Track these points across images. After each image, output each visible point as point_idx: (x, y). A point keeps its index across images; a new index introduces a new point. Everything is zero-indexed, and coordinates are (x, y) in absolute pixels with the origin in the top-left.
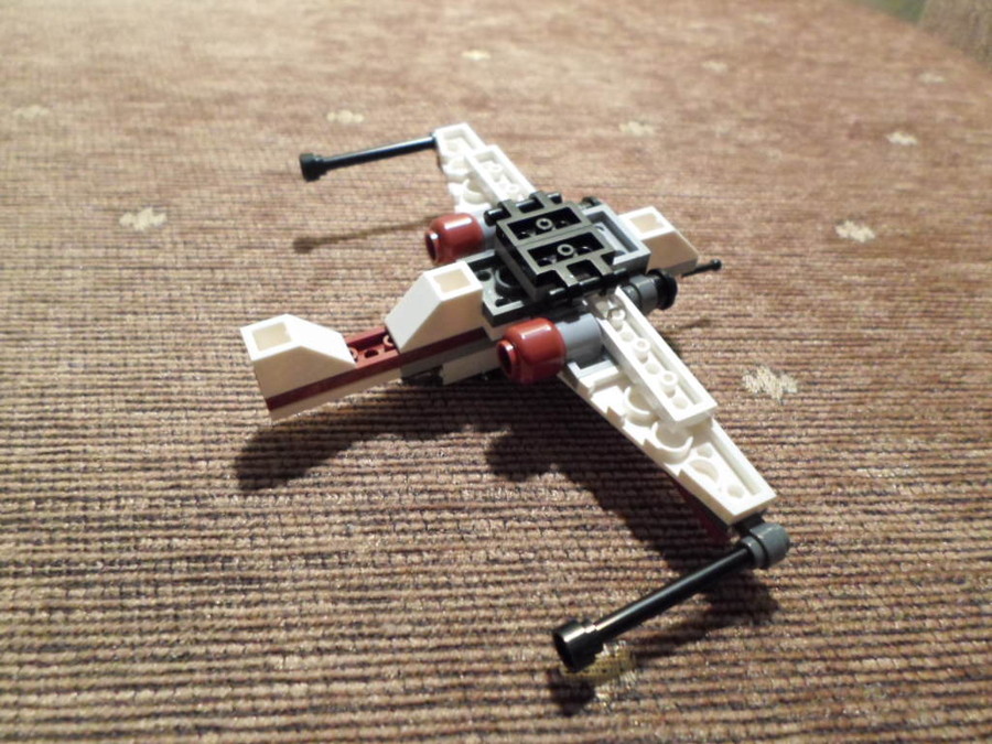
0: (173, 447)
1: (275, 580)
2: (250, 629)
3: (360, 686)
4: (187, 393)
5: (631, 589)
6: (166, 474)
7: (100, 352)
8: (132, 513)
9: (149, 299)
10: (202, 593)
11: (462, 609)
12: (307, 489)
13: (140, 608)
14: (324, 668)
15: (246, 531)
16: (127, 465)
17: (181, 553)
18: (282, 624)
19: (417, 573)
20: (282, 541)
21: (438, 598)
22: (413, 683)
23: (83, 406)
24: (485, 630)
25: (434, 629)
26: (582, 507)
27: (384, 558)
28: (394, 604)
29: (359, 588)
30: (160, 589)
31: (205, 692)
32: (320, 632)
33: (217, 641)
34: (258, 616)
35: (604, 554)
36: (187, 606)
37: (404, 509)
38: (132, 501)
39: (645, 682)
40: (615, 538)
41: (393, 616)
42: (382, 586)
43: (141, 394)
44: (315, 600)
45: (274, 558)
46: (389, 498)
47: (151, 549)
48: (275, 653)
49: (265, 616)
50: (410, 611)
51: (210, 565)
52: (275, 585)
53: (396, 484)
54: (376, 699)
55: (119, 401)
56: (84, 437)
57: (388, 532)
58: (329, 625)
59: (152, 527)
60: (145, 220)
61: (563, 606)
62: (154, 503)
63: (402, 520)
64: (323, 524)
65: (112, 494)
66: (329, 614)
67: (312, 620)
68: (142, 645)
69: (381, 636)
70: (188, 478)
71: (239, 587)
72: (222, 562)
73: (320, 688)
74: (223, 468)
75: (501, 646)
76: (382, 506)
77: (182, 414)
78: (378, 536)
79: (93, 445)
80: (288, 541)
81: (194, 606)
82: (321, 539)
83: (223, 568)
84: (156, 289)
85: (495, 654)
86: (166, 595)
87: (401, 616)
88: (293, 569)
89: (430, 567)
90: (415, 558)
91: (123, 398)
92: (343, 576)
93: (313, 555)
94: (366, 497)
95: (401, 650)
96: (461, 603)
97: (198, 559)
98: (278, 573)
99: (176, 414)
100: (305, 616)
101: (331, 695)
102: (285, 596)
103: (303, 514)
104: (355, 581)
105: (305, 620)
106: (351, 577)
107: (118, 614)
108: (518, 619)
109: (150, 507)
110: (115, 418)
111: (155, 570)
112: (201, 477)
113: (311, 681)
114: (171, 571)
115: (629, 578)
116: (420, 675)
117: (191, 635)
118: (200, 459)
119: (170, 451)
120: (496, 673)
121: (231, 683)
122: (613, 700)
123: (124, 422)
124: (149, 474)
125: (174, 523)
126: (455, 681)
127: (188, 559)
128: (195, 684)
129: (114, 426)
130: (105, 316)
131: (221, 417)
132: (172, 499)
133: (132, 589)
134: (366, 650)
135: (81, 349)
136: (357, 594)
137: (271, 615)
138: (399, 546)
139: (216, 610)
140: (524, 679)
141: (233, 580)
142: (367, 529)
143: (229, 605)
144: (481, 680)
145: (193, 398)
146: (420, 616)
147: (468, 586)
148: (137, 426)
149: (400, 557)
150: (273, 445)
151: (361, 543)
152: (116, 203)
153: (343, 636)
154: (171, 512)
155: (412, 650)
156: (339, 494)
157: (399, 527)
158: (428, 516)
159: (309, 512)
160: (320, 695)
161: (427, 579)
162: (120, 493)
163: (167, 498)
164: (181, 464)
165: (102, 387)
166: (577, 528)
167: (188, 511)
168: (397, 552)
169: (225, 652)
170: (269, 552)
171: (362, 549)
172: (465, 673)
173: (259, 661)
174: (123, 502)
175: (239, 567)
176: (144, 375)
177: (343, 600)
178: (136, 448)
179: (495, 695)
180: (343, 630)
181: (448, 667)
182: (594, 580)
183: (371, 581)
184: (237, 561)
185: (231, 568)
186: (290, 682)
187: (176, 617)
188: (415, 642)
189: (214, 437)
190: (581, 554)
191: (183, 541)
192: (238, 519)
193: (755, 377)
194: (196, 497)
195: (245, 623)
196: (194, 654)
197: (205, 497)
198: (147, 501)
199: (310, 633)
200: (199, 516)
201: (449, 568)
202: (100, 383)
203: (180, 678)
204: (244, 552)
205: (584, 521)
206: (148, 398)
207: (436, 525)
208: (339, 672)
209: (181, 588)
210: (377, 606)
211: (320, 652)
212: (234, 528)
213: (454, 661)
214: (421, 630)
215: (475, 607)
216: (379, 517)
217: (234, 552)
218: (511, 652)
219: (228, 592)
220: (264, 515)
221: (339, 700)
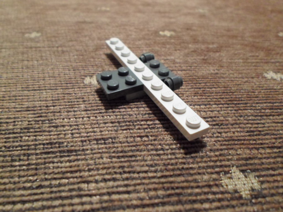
0: (40, 102)
1: (83, 150)
2: (71, 172)
3: (126, 196)
4: (46, 84)
5: (245, 148)
6: (36, 112)
7: (13, 73)
8: (20, 127)
9: (34, 56)
10: (50, 158)
11: (171, 159)
12: (96, 115)
13: (20, 166)
14: (108, 188)
15: (70, 132)
16: (20, 109)
17: (41, 142)
18: (86, 169)
19: (148, 145)
20: (85, 135)
21: (159, 155)
22: (152, 193)
23: (4, 90)
24: (183, 168)
25: (159, 168)
26: (215, 117)
27: (132, 139)
28: (138, 158)
29: (121, 152)
30: (30, 157)
31: (49, 203)
32: (104, 171)
33: (55, 179)
34: (75, 166)
35: (229, 135)
36: (42, 164)
37: (138, 120)
38: (20, 123)
39: (265, 189)
40: (232, 128)
41: (138, 163)
42: (132, 151)
43: (28, 85)
44: (102, 158)
45: (82, 141)
46: (131, 117)
47: (28, 141)
48: (84, 182)
49: (78, 166)
50: (146, 161)
51: (53, 146)
52: (83, 153)
53: (134, 111)
54: (135, 202)
55: (19, 88)
56: (3, 100)
57: (132, 129)
58: (109, 168)
59: (28, 132)
60: (34, 35)
61: (216, 156)
62: (30, 123)
63: (138, 125)
64: (104, 127)
65: (13, 120)
66: (108, 163)
67: (101, 166)
68: (19, 182)
69: (134, 172)
70: (45, 113)
71: (66, 154)
72: (59, 144)
73: (106, 198)
74: (60, 109)
75: (192, 175)
76: (129, 120)
77: (44, 91)
78: (128, 131)
79: (6, 103)
80: (89, 134)
81: (45, 163)
82: (103, 133)
83: (59, 147)
84: (36, 53)
85: (190, 178)
86: (32, 159)
87: (142, 163)
88: (91, 145)
89: (153, 142)
90: (146, 139)
91: (20, 87)
92: (114, 147)
93: (100, 139)
94: (122, 117)
95: (144, 178)
96: (170, 157)
97: (47, 144)
98: (85, 148)
99: (41, 91)
100: (97, 164)
101: (112, 201)
102: (87, 157)
103: (95, 124)
104: (120, 149)
105: (97, 166)
106: (118, 148)
107: (9, 169)
108: (198, 163)
109: (28, 124)
110: (17, 93)
111: (28, 150)
112: (51, 113)
113: (101, 195)
114: (35, 149)
115: (243, 144)
116: (155, 189)
117: (43, 177)
118: (51, 106)
119: (38, 104)
120: (192, 188)
121: (61, 198)
122: (252, 198)
123: (20, 95)
124: (28, 112)
125: (38, 130)
126: (173, 192)
127: (44, 144)
128: (43, 200)
129: (16, 96)
130: (16, 62)
131: (60, 91)
132: (38, 121)
133: (17, 158)
134: (127, 179)
135: (6, 72)
136: (121, 154)
137: (81, 165)
138: (138, 134)
139: (55, 165)
140: (206, 190)
141: (64, 152)
142: (123, 128)
143: (61, 162)
144: (186, 191)
145: (49, 86)
146: (151, 162)
147: (172, 149)
148: (25, 96)
149: (139, 139)
150: (82, 100)
151: (121, 134)
152: (23, 31)
153: (116, 173)
154: (37, 126)
155: (150, 178)
156: (110, 116)
157: (137, 127)
158: (149, 123)
159: (97, 123)
160: (106, 201)
161: (152, 147)
162: (15, 120)
163: (35, 121)
164: (42, 108)
165: (13, 83)
166: (214, 125)
167: (45, 125)
168: (138, 137)
169: (59, 183)
170: (80, 139)
171: (122, 136)
172: (177, 188)
173: (76, 187)
174: (17, 123)
175: (67, 146)
176: (30, 79)
177: (114, 157)
178: (24, 103)
179: (194, 198)
180: (115, 170)
181: (169, 185)
182: (228, 145)
183: (127, 149)
184: (66, 144)
185: (63, 147)
186: (91, 196)
187: (36, 169)
188: (150, 175)
189: (57, 98)
190: (219, 135)
191: (42, 137)
192: (67, 128)
193: (268, 74)
194: (48, 120)
195: (69, 169)
196: (44, 185)
197: (52, 120)
198: (27, 122)
199: (100, 172)
200: (49, 127)
201: (162, 143)
202: (12, 82)
203: (36, 197)
204: (69, 140)
205: (217, 122)
206: (30, 86)
207: (153, 126)
208: (115, 190)
209: (39, 156)
210: (130, 159)
211: (105, 180)
212: (64, 131)
213: (171, 182)
214: (153, 169)
215: (176, 158)
216: (128, 123)
217: (64, 140)
218: (198, 177)
219: (61, 157)
220: (77, 125)
221: (116, 203)
